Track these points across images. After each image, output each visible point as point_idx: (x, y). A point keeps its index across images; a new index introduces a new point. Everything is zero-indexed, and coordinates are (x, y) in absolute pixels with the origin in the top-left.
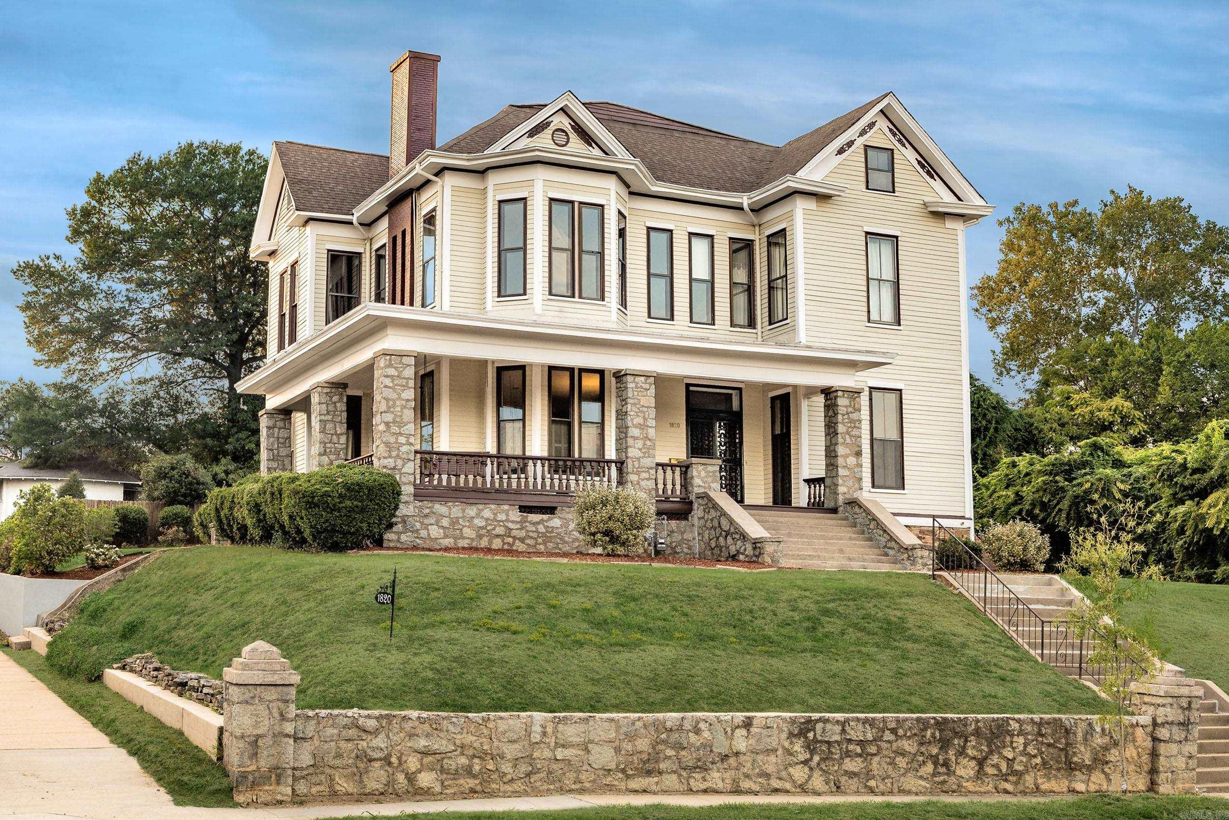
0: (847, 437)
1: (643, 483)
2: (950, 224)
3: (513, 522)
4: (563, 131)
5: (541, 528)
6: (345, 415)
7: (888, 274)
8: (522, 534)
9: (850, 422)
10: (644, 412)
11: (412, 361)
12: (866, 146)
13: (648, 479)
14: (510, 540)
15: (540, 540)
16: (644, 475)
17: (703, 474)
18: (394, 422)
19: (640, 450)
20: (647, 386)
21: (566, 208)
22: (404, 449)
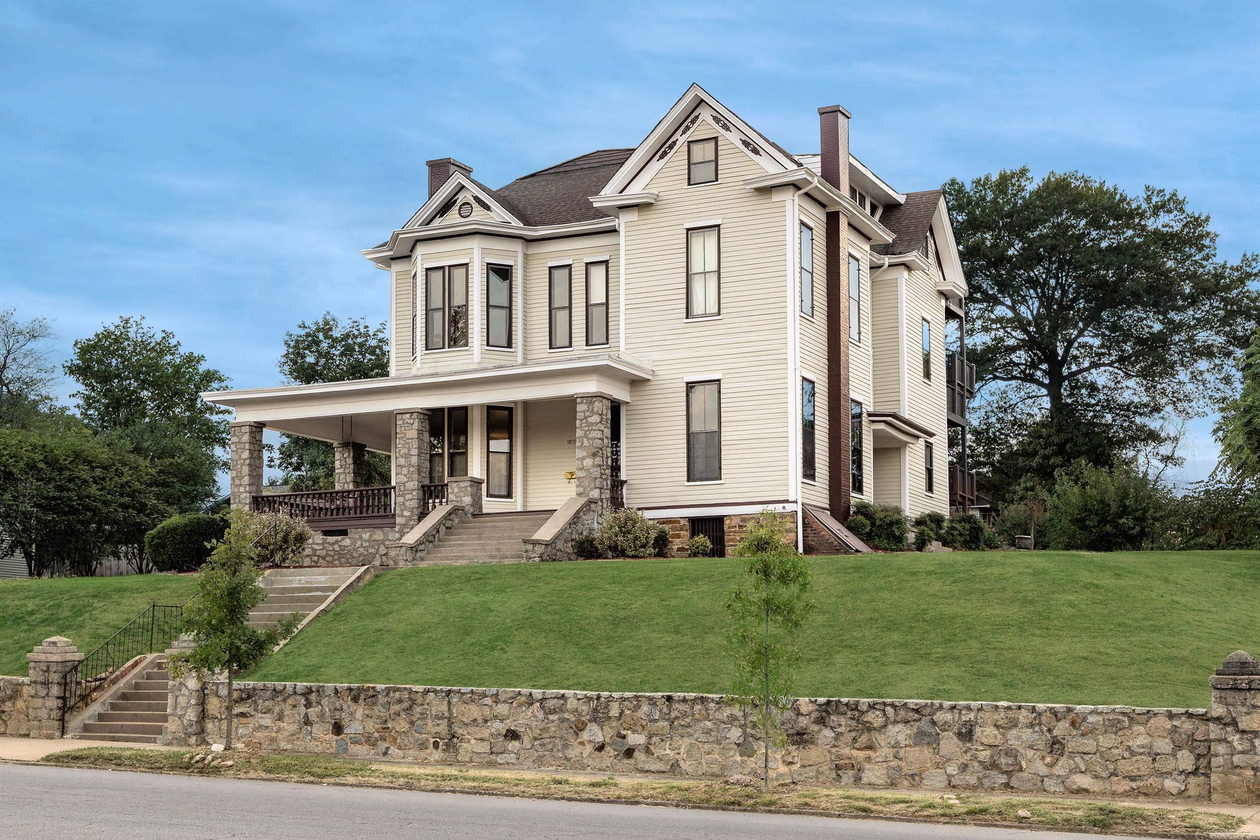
0: (585, 440)
1: (407, 504)
2: (776, 197)
3: (317, 544)
4: (468, 204)
5: (337, 547)
6: (352, 467)
7: (712, 265)
8: (324, 553)
9: (588, 426)
10: (408, 443)
11: (247, 429)
12: (689, 142)
13: (411, 500)
14: (316, 558)
15: (336, 557)
16: (408, 497)
17: (456, 490)
18: (237, 476)
19: (405, 475)
20: (411, 421)
21: (440, 273)
22: (243, 496)
